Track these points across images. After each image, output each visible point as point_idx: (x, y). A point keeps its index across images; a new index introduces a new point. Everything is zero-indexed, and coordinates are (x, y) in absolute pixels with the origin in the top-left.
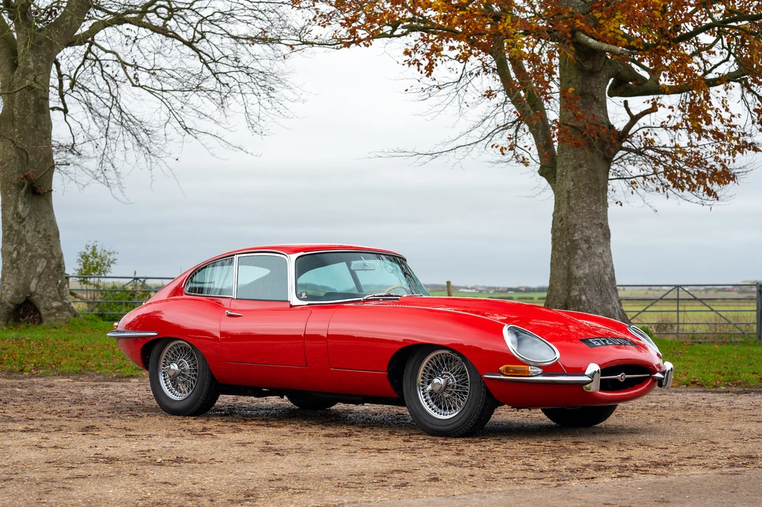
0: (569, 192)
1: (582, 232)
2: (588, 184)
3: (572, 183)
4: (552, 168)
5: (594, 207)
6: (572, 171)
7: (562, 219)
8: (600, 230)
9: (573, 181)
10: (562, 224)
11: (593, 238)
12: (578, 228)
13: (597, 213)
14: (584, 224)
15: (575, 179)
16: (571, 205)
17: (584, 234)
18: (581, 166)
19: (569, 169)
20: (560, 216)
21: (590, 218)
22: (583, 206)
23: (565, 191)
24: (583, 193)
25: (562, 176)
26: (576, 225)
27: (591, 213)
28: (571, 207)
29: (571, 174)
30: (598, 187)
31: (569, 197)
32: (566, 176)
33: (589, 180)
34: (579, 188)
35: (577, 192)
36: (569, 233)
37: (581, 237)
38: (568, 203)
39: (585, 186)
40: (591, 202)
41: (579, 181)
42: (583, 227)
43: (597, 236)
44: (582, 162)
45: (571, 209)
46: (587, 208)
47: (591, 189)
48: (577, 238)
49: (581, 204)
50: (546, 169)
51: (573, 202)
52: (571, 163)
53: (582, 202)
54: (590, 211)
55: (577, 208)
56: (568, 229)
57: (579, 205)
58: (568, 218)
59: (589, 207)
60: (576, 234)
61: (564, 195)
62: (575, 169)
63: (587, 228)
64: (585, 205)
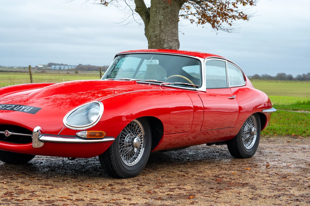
0: (160, 22)
1: (168, 44)
2: (171, 18)
3: (162, 17)
4: (143, 8)
5: (174, 30)
6: (162, 10)
7: (156, 36)
8: (176, 43)
9: (163, 15)
10: (157, 39)
11: (174, 47)
12: (166, 41)
13: (175, 33)
14: (169, 39)
15: (164, 15)
16: (162, 28)
17: (169, 45)
18: (167, 8)
19: (161, 9)
20: (155, 34)
21: (172, 36)
22: (168, 30)
23: (158, 21)
24: (169, 23)
25: (157, 12)
26: (165, 39)
27: (172, 34)
28: (162, 30)
29: (162, 12)
30: (176, 20)
31: (160, 24)
32: (159, 13)
33: (172, 15)
34: (166, 19)
35: (165, 21)
36: (161, 44)
37: (167, 46)
38: (160, 28)
39: (170, 18)
40: (172, 28)
41: (166, 16)
42: (168, 41)
43: (175, 46)
44: (168, 5)
45: (162, 31)
46: (170, 31)
47: (172, 20)
48: (165, 47)
49: (167, 29)
50: (140, 9)
51: (163, 27)
52: (162, 6)
53: (168, 27)
54: (172, 33)
55: (165, 30)
56: (160, 42)
57: (166, 29)
58: (160, 35)
59: (171, 30)
60: (165, 45)
61: (157, 23)
62: (164, 9)
63: (170, 41)
64: (169, 29)
